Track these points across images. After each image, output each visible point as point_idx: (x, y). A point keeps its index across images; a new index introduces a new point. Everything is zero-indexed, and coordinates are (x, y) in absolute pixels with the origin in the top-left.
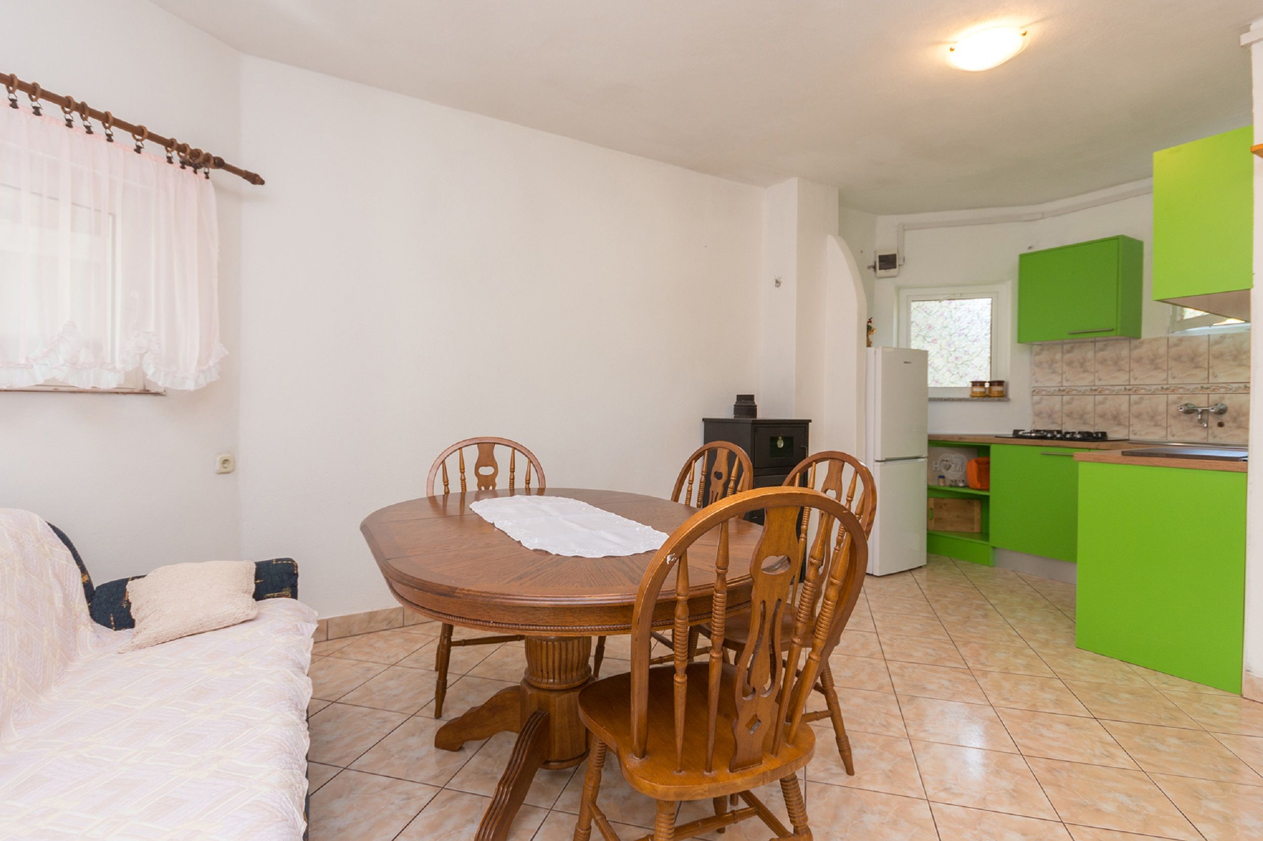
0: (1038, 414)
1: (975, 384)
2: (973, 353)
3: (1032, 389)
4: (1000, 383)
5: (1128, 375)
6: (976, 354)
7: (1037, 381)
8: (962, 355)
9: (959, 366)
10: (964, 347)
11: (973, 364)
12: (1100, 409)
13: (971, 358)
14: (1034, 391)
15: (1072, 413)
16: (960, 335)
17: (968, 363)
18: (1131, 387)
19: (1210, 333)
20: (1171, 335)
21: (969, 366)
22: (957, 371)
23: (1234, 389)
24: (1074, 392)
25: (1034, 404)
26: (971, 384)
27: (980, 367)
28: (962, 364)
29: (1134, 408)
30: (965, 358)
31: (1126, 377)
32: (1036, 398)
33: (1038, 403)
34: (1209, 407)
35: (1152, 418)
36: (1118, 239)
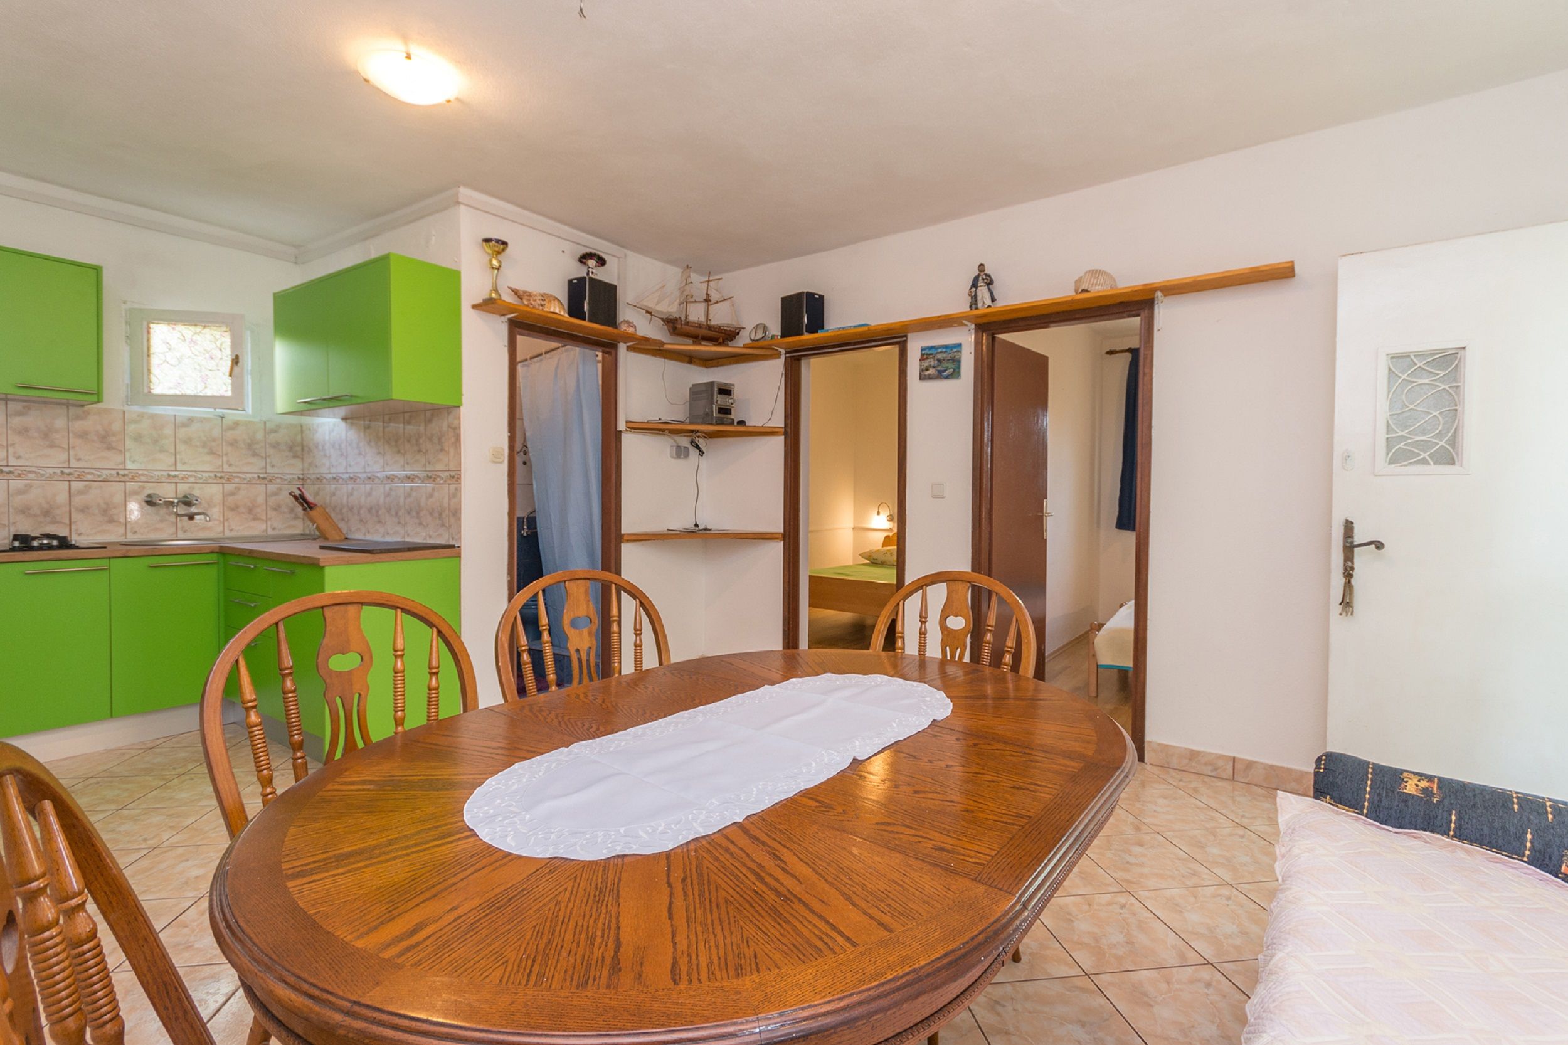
5: (67, 453)
19: (177, 414)
20: (126, 408)
23: (204, 478)
29: (78, 500)
31: (64, 456)
34: (176, 498)
35: (105, 512)
36: (97, 270)
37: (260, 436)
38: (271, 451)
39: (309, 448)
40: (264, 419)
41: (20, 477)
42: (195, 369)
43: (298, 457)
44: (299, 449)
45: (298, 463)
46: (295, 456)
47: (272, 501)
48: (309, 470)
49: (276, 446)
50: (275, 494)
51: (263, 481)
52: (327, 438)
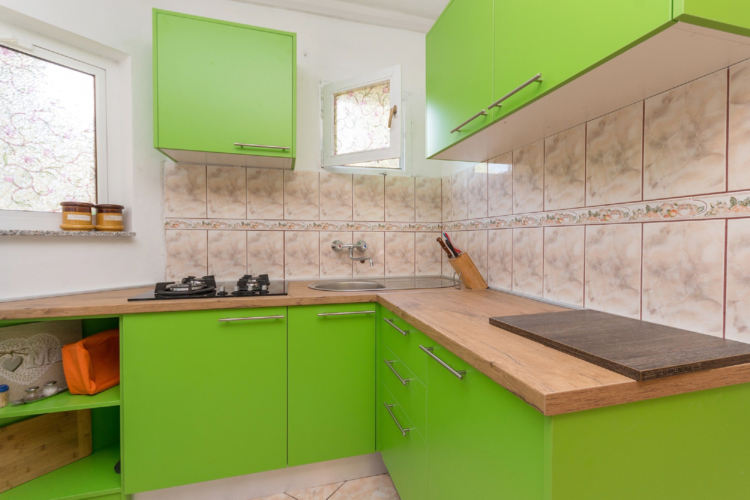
0: (175, 255)
1: (69, 207)
2: (62, 157)
3: (165, 221)
4: (116, 209)
5: (283, 208)
6: (67, 160)
7: (172, 211)
8: (38, 156)
9: (33, 174)
10: (43, 143)
11: (64, 175)
12: (252, 246)
13: (59, 164)
14: (167, 224)
15: (220, 253)
16: (32, 120)
17: (53, 172)
18: (285, 222)
21: (54, 177)
22: (29, 183)
24: (223, 226)
25: (168, 241)
26: (61, 207)
27: (78, 181)
28: (41, 171)
29: (290, 247)
30: (47, 162)
31: (281, 211)
32: (172, 233)
33: (174, 240)
34: (352, 244)
35: (306, 256)
36: (292, 36)
37: (411, 189)
38: (418, 203)
39: (448, 199)
40: (414, 175)
41: (254, 228)
42: (365, 127)
43: (439, 208)
44: (439, 200)
45: (437, 212)
46: (436, 207)
47: (419, 246)
48: (447, 218)
49: (422, 198)
50: (422, 240)
51: (412, 230)
52: (465, 185)
